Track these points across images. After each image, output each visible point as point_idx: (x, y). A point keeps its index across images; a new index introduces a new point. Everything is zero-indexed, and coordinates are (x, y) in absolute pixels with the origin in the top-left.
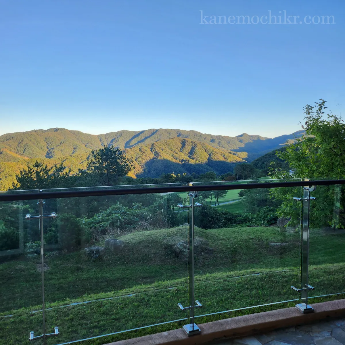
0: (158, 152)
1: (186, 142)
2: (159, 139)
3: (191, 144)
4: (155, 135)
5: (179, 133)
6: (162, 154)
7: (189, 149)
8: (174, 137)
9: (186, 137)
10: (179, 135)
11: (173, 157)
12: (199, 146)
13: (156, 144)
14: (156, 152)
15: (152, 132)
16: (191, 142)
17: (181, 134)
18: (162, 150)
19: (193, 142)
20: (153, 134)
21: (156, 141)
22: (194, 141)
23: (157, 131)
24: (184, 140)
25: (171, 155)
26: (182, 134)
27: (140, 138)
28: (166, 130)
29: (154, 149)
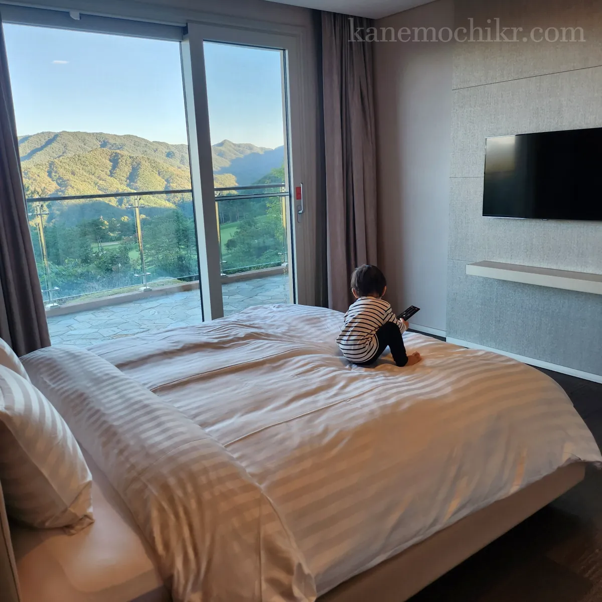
0: (65, 178)
1: (119, 158)
2: (63, 153)
3: (129, 161)
4: (54, 145)
5: (104, 141)
6: (73, 182)
7: (126, 170)
8: (95, 147)
9: (119, 149)
10: (104, 145)
11: (97, 187)
12: (145, 164)
14: (60, 178)
15: (47, 139)
16: (130, 158)
17: (108, 142)
18: (73, 173)
19: (133, 157)
22: (134, 155)
23: (56, 136)
24: (115, 153)
25: (92, 184)
26: (110, 141)
28: (75, 135)
29: (56, 172)
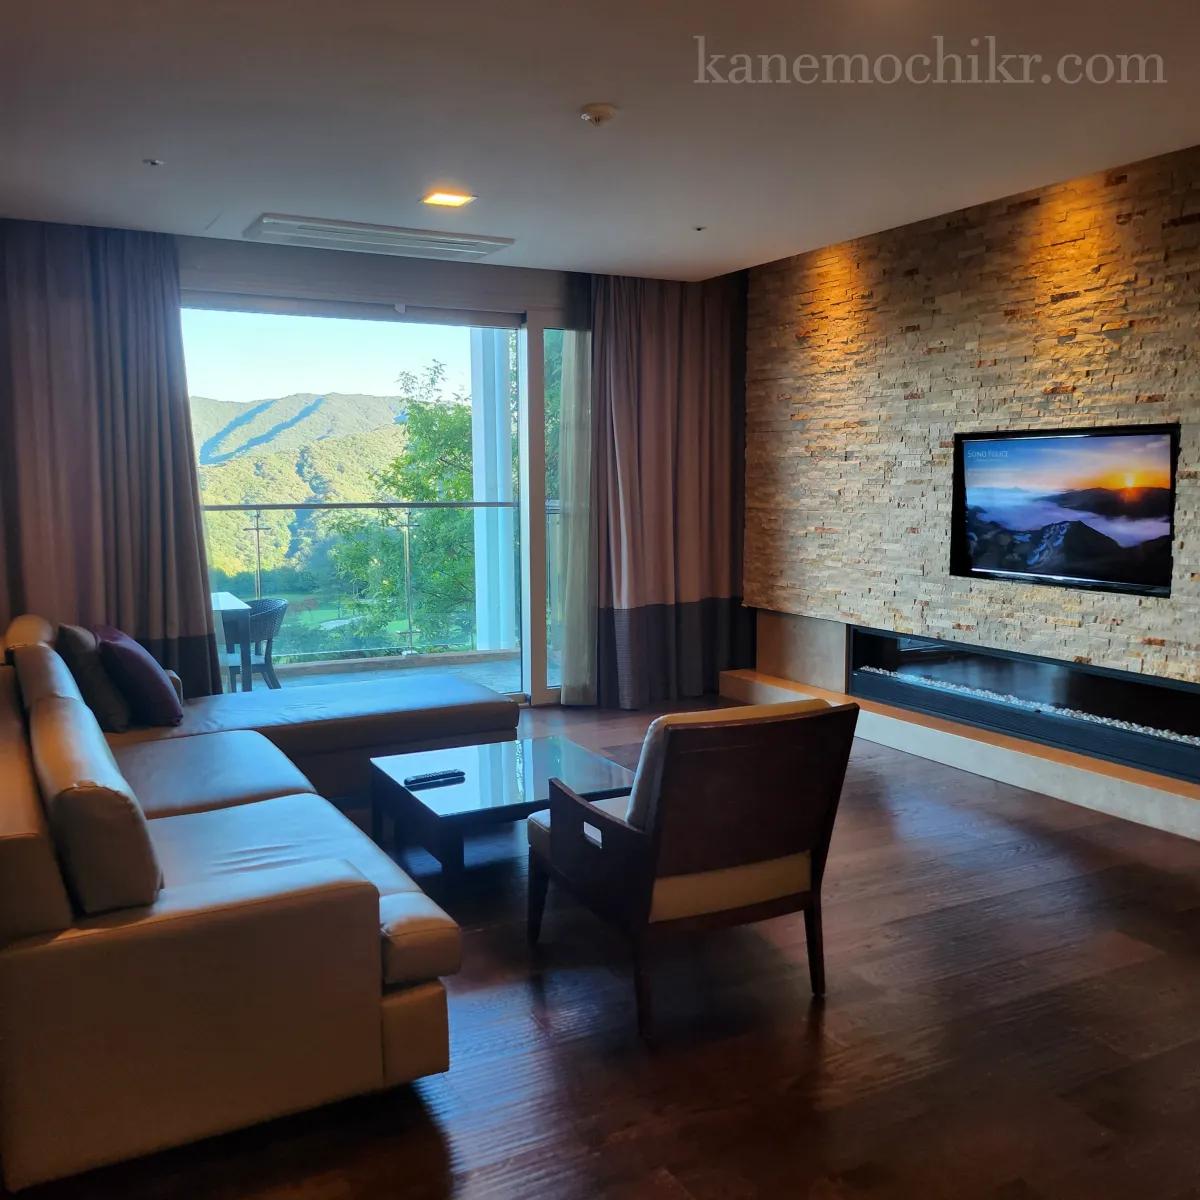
13: (319, 450)
20: (306, 412)
21: (319, 439)
27: (258, 427)
